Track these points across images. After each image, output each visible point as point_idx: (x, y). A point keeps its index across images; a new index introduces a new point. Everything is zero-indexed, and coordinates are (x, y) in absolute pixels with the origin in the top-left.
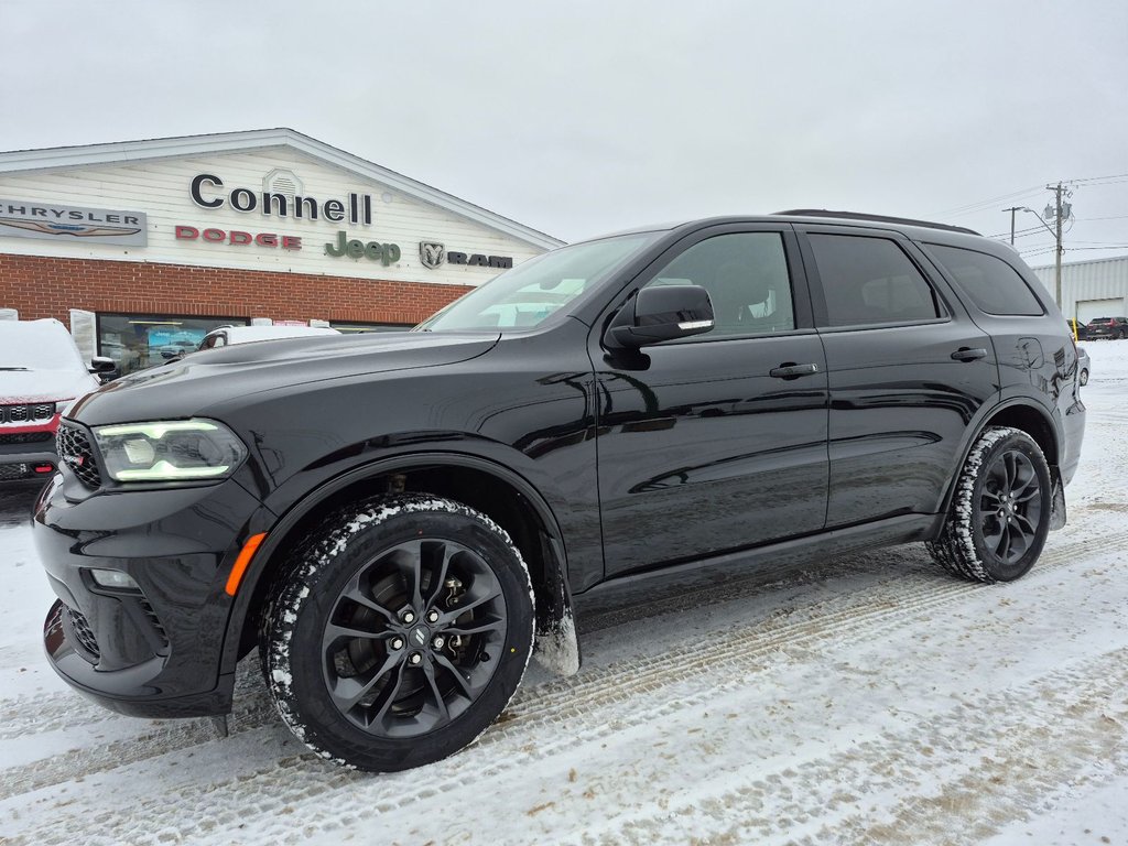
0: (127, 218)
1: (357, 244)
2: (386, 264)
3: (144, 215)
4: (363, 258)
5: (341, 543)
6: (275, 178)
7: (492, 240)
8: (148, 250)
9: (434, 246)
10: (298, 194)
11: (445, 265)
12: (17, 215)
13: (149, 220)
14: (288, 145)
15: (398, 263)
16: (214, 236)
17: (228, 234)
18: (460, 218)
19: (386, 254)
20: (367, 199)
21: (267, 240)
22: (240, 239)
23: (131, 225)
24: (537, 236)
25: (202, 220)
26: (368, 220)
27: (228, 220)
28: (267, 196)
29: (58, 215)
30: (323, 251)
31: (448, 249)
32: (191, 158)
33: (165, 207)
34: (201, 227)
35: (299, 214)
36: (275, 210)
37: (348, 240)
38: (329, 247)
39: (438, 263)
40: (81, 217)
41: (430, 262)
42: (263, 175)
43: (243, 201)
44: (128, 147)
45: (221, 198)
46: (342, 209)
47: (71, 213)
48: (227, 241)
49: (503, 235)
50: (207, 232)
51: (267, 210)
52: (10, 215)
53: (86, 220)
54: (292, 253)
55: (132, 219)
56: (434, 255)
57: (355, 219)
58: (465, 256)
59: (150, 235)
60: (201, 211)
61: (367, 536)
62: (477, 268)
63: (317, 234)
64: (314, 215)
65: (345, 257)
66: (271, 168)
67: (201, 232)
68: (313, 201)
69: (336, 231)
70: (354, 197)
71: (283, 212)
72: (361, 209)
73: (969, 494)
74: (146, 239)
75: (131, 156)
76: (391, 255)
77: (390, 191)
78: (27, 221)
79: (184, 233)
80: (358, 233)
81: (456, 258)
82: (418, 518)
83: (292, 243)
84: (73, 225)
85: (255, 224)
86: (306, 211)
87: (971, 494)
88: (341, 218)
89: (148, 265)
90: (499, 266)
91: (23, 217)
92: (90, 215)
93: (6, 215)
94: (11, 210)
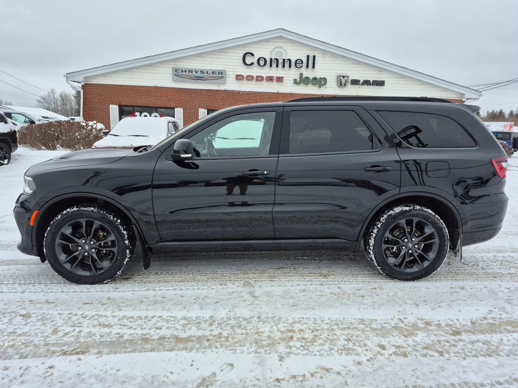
0: (219, 73)
1: (307, 78)
2: (320, 87)
3: (225, 71)
4: (310, 85)
5: (59, 216)
6: (276, 51)
7: (376, 72)
8: (226, 85)
9: (344, 77)
10: (284, 58)
11: (349, 86)
12: (184, 73)
13: (227, 73)
14: (281, 36)
15: (326, 86)
16: (250, 78)
17: (255, 77)
18: (359, 63)
19: (320, 82)
20: (314, 57)
21: (270, 79)
22: (260, 79)
23: (220, 75)
24: (400, 68)
25: (246, 72)
26: (313, 67)
27: (256, 71)
28: (271, 59)
29: (196, 72)
30: (293, 82)
31: (351, 78)
32: (243, 46)
33: (233, 67)
34: (245, 75)
35: (284, 66)
36: (274, 65)
37: (304, 77)
38: (295, 81)
39: (345, 85)
40: (204, 73)
41: (341, 85)
42: (271, 50)
43: (262, 63)
44: (220, 44)
45: (253, 62)
46: (302, 63)
47: (201, 72)
48: (255, 80)
49: (381, 70)
50: (248, 76)
51: (271, 66)
52: (182, 73)
53: (205, 74)
54: (280, 84)
55: (221, 73)
56: (343, 81)
57: (307, 67)
58: (359, 81)
59: (227, 79)
60: (245, 68)
61: (67, 215)
62: (366, 87)
63: (291, 74)
64: (290, 66)
65: (302, 84)
66: (274, 47)
67: (245, 76)
68: (290, 60)
69: (299, 73)
70: (308, 57)
71: (277, 66)
72: (311, 62)
73: (374, 235)
74: (225, 80)
75: (221, 47)
76: (323, 82)
77: (325, 52)
78: (187, 75)
79: (239, 77)
80: (309, 73)
81: (355, 82)
82: (83, 212)
83: (280, 79)
84: (201, 76)
85: (266, 72)
86: (287, 65)
87: (375, 235)
88: (302, 67)
89: (225, 91)
90: (377, 85)
91: (186, 74)
92: (207, 72)
93: (180, 73)
94: (182, 71)
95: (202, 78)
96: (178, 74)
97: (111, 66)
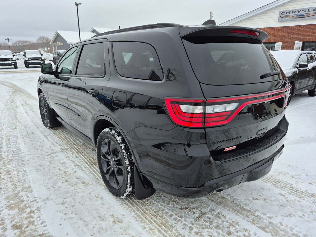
29: (299, 12)
40: (305, 12)
78: (290, 16)
91: (289, 14)
92: (309, 10)
93: (285, 15)
94: (287, 13)
95: (303, 15)
96: (283, 16)
97: (239, 18)
